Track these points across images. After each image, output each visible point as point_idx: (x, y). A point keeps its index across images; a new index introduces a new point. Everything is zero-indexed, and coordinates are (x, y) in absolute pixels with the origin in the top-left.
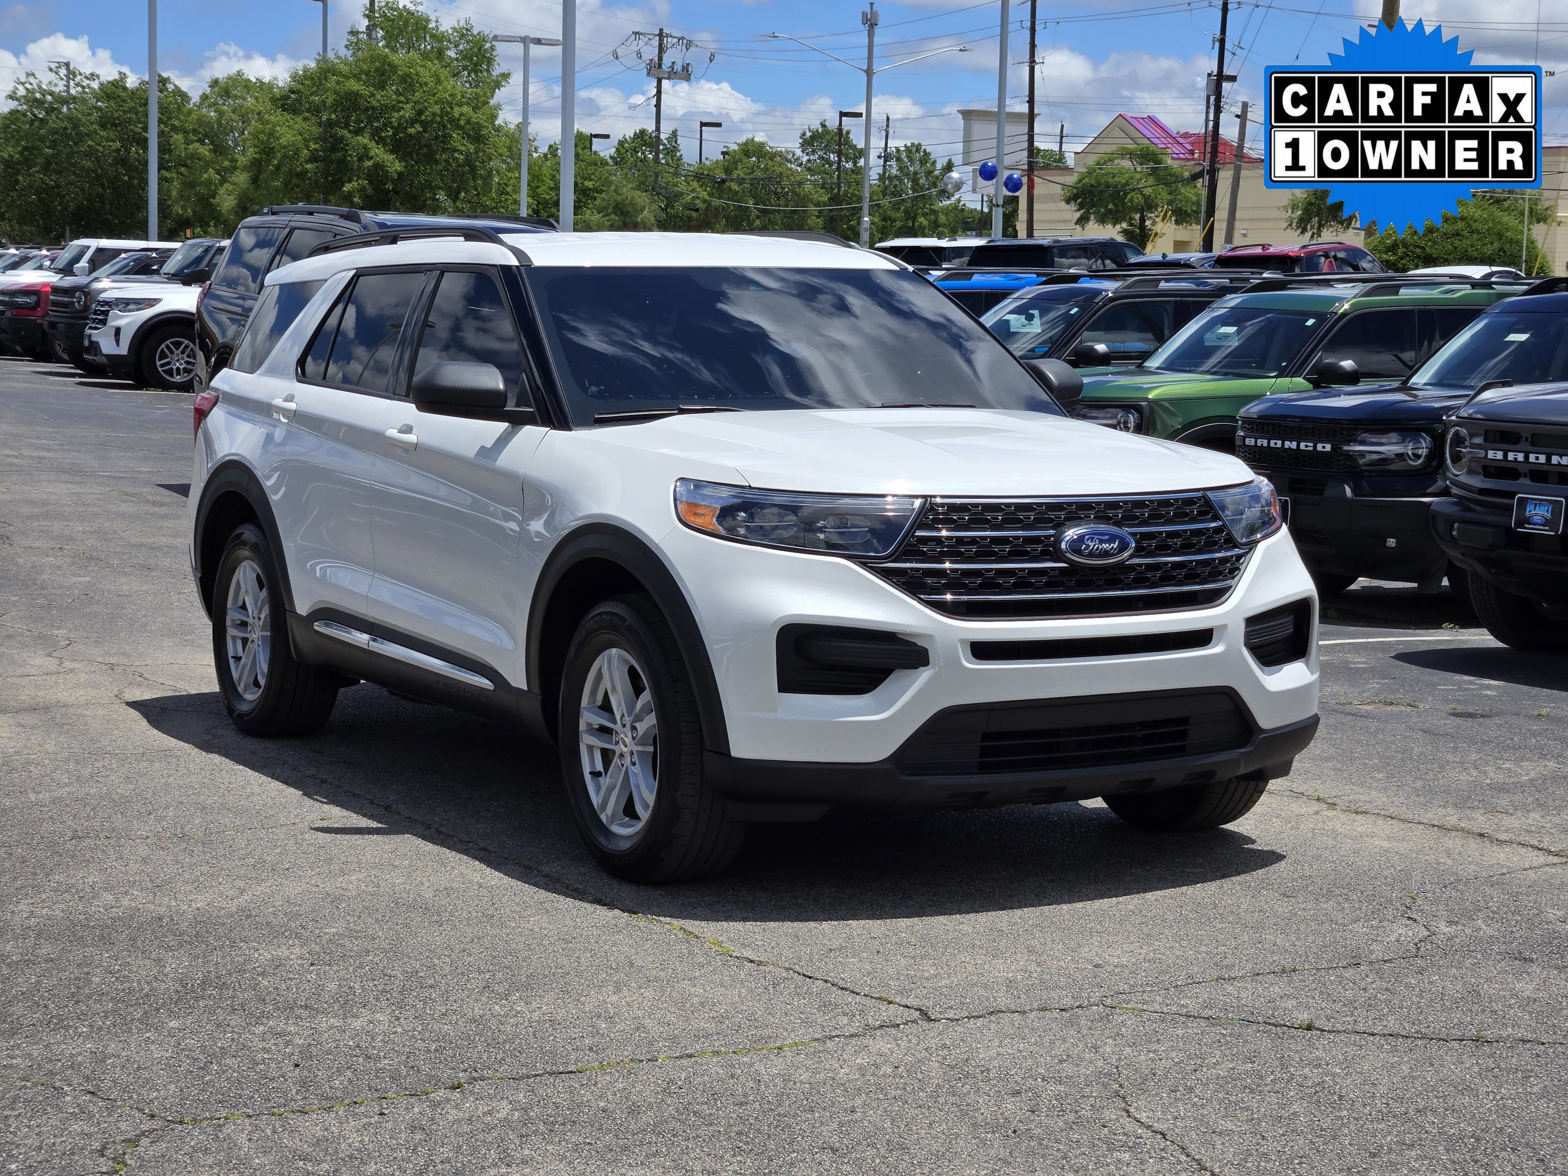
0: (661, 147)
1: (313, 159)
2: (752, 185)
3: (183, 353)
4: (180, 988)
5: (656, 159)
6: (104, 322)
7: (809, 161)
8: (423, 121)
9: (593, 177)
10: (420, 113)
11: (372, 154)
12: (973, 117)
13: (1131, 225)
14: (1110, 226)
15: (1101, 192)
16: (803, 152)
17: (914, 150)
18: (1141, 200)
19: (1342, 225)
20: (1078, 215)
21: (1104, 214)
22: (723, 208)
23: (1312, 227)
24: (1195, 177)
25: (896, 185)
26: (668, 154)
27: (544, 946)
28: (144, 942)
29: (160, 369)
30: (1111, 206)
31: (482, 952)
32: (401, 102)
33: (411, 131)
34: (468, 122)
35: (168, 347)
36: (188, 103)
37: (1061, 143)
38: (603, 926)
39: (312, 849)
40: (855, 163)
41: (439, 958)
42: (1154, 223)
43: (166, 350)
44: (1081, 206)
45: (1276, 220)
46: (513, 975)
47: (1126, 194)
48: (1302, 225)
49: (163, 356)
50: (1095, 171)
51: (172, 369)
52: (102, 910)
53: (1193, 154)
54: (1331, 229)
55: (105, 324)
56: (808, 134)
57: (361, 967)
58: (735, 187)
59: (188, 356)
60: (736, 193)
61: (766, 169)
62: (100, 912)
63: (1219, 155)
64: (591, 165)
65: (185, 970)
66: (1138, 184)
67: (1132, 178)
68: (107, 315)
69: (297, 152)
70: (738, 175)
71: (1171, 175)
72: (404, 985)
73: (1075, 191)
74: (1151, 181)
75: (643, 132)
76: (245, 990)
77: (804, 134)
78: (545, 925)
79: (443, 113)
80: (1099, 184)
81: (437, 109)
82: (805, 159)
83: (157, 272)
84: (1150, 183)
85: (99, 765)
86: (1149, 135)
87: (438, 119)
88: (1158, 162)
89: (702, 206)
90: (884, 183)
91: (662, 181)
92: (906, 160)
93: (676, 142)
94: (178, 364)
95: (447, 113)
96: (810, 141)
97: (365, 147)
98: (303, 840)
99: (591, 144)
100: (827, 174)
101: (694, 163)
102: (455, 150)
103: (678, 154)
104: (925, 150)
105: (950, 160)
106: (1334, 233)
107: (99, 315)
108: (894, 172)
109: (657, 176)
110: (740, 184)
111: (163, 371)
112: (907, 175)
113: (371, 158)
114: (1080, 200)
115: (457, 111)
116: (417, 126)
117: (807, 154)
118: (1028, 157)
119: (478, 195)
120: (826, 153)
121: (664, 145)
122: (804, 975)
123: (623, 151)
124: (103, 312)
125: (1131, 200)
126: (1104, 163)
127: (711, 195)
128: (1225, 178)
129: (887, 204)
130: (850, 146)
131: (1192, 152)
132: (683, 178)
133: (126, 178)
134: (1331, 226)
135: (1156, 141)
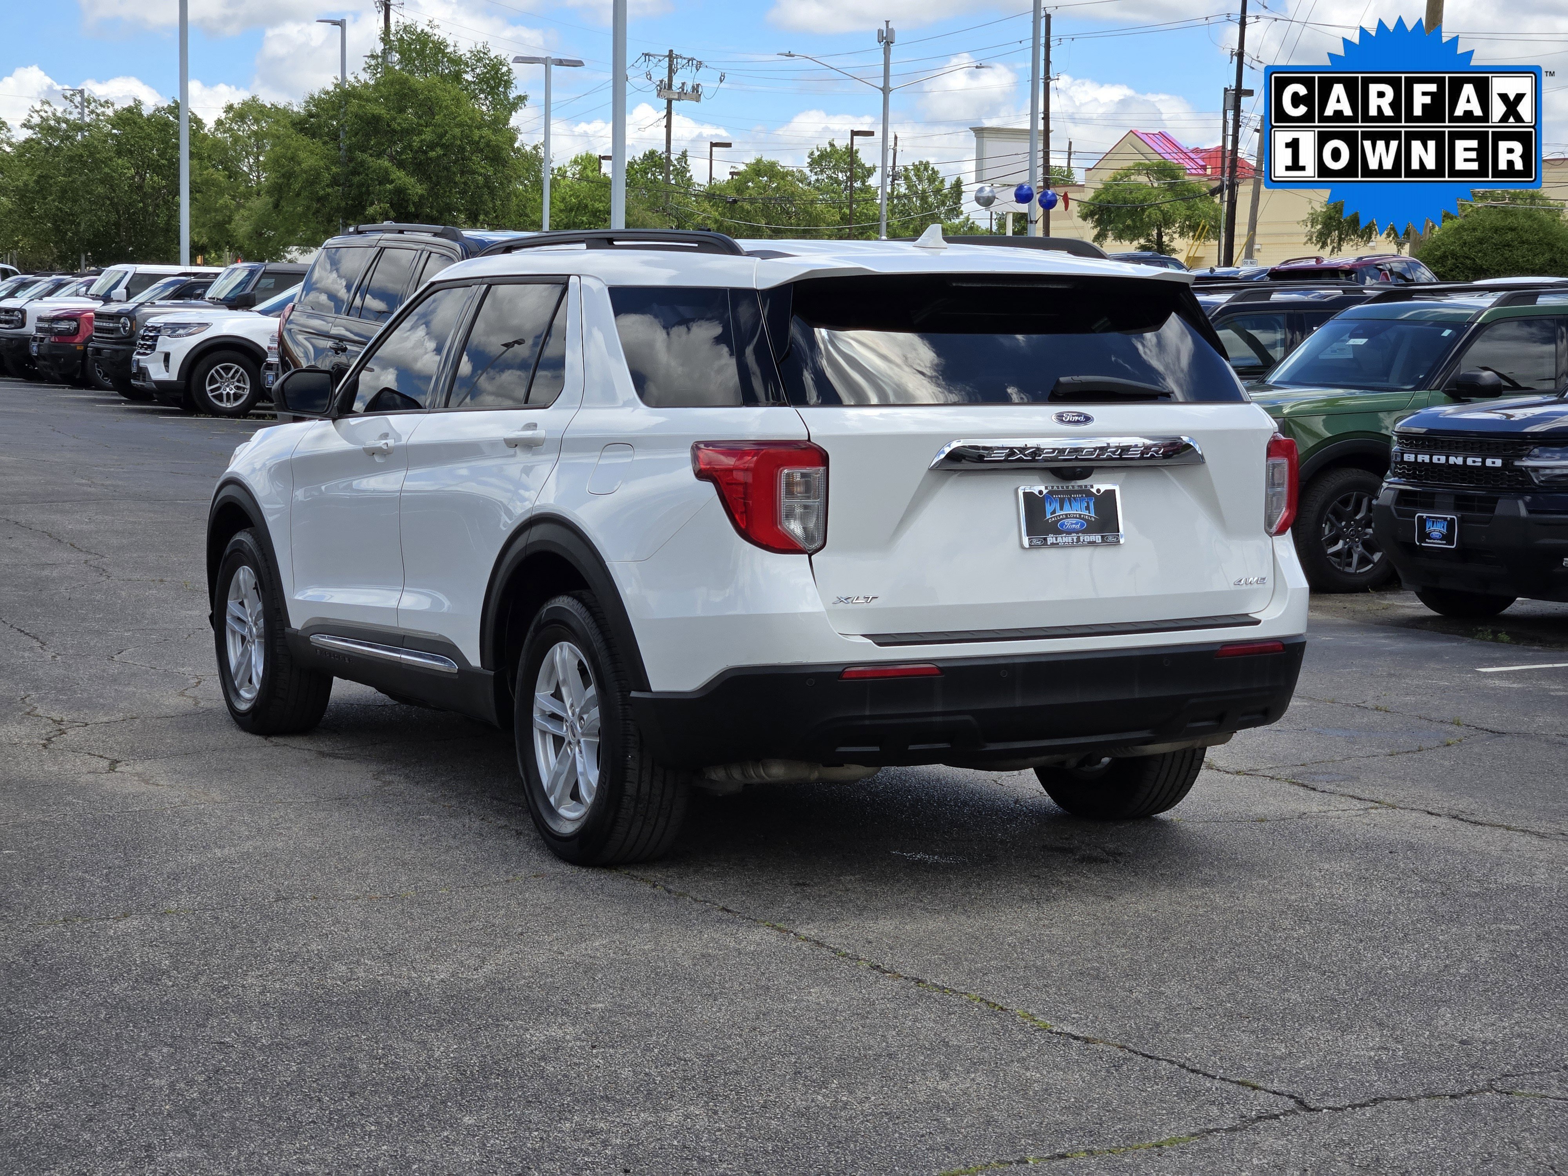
0: (671, 168)
1: (335, 182)
2: (764, 204)
3: (233, 377)
4: (459, 1077)
5: (667, 180)
6: (153, 348)
7: (817, 180)
8: (444, 144)
9: (603, 198)
10: (441, 136)
11: (393, 177)
12: (985, 135)
13: (1149, 241)
14: (1127, 243)
15: (1119, 208)
16: (811, 171)
17: (922, 168)
18: (1160, 216)
19: (1362, 238)
20: (1096, 231)
21: (1123, 230)
22: (735, 228)
23: (1332, 242)
24: (1213, 192)
25: (905, 204)
26: (678, 174)
27: (840, 1023)
28: (398, 1021)
29: (210, 395)
30: (1129, 222)
31: (774, 1031)
32: (422, 125)
33: (432, 154)
34: (488, 145)
35: (217, 371)
36: (202, 129)
37: (1069, 159)
38: (894, 997)
39: (538, 910)
40: (863, 183)
41: (730, 1039)
42: (1172, 240)
43: (216, 375)
44: (1099, 223)
45: (1298, 234)
46: (821, 1059)
47: (1143, 210)
48: (1322, 239)
49: (213, 381)
50: (1111, 187)
51: (222, 394)
52: (339, 983)
53: (1205, 169)
54: (1351, 243)
55: (154, 350)
56: (817, 153)
57: (648, 1049)
58: (747, 206)
59: (239, 381)
60: (748, 212)
61: (777, 189)
62: (338, 986)
63: (1238, 169)
64: (601, 187)
65: (457, 1055)
66: (1156, 200)
67: (1150, 194)
68: (156, 341)
69: (318, 175)
70: (750, 195)
71: (1188, 190)
72: (705, 1072)
73: (1092, 208)
74: (1169, 196)
75: (652, 153)
76: (532, 1077)
77: (812, 154)
78: (829, 997)
79: (464, 136)
80: (1116, 199)
81: (457, 131)
82: (813, 178)
83: (201, 297)
84: (1168, 199)
85: (276, 815)
86: (1161, 151)
87: (459, 142)
88: (1176, 177)
89: (713, 226)
90: (892, 202)
91: (672, 203)
92: (914, 179)
93: (685, 163)
94: (228, 390)
95: (467, 137)
96: (819, 160)
97: (386, 171)
98: (526, 901)
99: (600, 167)
100: (835, 193)
101: (705, 183)
102: (474, 172)
103: (688, 175)
104: (933, 169)
105: (959, 179)
106: (1355, 247)
107: (147, 340)
108: (903, 190)
109: (667, 197)
110: (752, 204)
111: (213, 396)
112: (916, 193)
113: (392, 182)
114: (1097, 217)
115: (477, 134)
116: (438, 149)
117: (816, 174)
118: (1044, 174)
119: (497, 217)
120: (834, 173)
121: (674, 166)
122: (1143, 1055)
123: (633, 172)
124: (152, 337)
125: (1149, 216)
126: (1121, 179)
127: (722, 215)
128: (1244, 192)
129: (896, 223)
130: (859, 165)
131: (1204, 168)
132: (694, 199)
133: (141, 205)
134: (1351, 240)
135: (1167, 156)
